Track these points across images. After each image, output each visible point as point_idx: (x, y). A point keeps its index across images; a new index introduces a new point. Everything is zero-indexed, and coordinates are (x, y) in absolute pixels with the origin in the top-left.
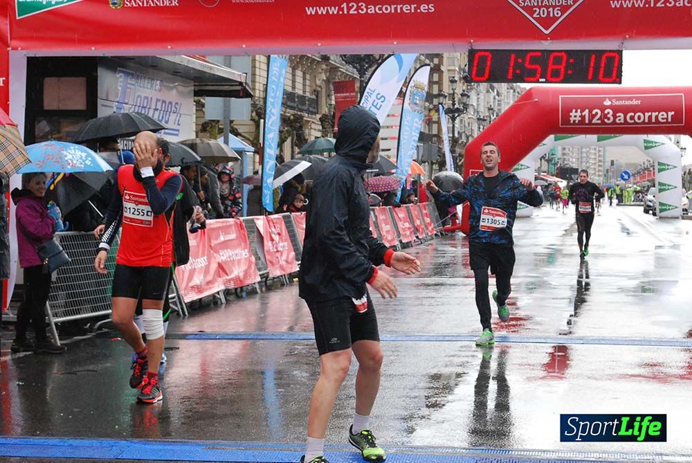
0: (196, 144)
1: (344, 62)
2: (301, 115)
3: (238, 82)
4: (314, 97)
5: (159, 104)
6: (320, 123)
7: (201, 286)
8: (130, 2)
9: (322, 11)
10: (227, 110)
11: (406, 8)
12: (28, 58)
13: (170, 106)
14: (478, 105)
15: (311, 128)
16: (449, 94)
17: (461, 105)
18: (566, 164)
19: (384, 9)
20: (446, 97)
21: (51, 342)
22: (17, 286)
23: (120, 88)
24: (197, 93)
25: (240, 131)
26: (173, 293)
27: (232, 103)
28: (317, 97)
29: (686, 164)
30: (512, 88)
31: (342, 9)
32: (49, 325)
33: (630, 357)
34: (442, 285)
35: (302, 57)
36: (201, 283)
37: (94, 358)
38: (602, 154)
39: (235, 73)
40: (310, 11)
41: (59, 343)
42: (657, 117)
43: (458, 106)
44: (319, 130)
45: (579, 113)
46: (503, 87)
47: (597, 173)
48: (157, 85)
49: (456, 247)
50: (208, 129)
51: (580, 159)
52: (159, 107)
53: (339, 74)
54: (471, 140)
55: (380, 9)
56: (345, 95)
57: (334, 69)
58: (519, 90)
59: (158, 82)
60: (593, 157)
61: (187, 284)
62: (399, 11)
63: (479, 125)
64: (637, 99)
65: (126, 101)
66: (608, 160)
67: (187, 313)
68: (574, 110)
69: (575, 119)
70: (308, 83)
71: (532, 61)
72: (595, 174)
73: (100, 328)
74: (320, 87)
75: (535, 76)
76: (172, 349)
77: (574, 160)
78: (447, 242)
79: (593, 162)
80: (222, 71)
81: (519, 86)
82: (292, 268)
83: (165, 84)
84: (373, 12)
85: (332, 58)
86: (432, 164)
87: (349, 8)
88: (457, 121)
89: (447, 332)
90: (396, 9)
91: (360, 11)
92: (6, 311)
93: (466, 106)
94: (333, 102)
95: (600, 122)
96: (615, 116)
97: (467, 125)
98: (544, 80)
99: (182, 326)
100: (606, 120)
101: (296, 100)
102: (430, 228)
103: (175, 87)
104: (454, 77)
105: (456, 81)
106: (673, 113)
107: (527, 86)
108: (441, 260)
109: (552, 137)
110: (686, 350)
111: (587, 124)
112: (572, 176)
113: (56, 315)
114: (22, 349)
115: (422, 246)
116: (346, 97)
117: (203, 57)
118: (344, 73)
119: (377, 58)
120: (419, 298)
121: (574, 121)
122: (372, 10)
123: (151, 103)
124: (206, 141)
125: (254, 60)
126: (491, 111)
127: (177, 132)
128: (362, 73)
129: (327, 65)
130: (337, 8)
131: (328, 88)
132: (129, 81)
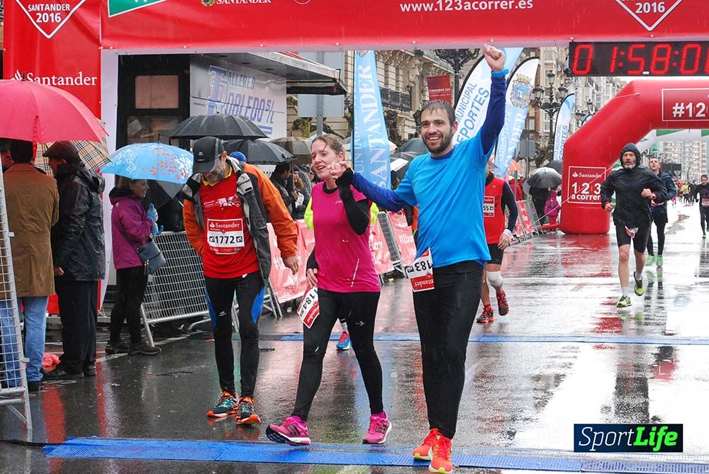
0: (291, 142)
1: (438, 57)
2: (395, 112)
3: (331, 78)
4: (407, 93)
5: (252, 102)
6: (414, 120)
7: (295, 286)
9: (417, 8)
10: (320, 107)
11: (503, 5)
12: (119, 56)
13: (263, 104)
15: (405, 125)
16: (547, 89)
17: (559, 100)
18: (669, 160)
19: (480, 6)
20: (543, 92)
21: (146, 344)
22: (109, 288)
23: (212, 86)
24: (289, 91)
25: (332, 128)
26: (267, 293)
27: (325, 100)
28: (410, 92)
30: (611, 82)
31: (438, 6)
32: (143, 326)
34: (542, 284)
35: (395, 52)
36: (296, 283)
37: (189, 359)
38: (706, 149)
39: (328, 69)
40: (405, 8)
41: (153, 345)
43: (556, 101)
44: (413, 128)
45: (682, 107)
46: (602, 80)
47: (701, 169)
48: (249, 82)
49: (555, 246)
50: (300, 126)
51: (682, 155)
52: (251, 105)
53: (433, 69)
55: (477, 6)
56: (439, 90)
57: (428, 64)
58: (618, 84)
59: (251, 80)
60: (696, 152)
61: (282, 285)
62: (496, 8)
63: (578, 120)
65: (219, 99)
67: (281, 315)
68: (677, 104)
69: (678, 112)
70: (401, 78)
71: (635, 54)
72: (698, 169)
73: (194, 329)
74: (414, 83)
75: (637, 69)
76: (267, 350)
77: (676, 155)
78: (546, 241)
79: (696, 157)
80: (314, 67)
81: (619, 81)
82: (387, 268)
83: (257, 81)
84: (469, 8)
85: (425, 52)
86: (530, 160)
87: (445, 5)
89: (548, 332)
90: (493, 5)
91: (456, 8)
92: (100, 313)
94: (427, 98)
95: (704, 115)
98: (648, 73)
99: (277, 327)
101: (389, 96)
102: (528, 227)
103: (268, 84)
104: (551, 71)
105: (554, 75)
107: (627, 80)
108: (541, 259)
109: (654, 132)
111: (691, 118)
112: (675, 172)
113: (150, 316)
114: (116, 350)
115: (520, 245)
116: (441, 93)
117: (295, 54)
118: (437, 68)
119: (473, 52)
120: (518, 298)
121: (678, 115)
122: (467, 5)
123: (243, 101)
124: (301, 139)
125: (346, 56)
126: (590, 106)
127: (270, 131)
128: (457, 67)
129: (420, 60)
130: (432, 4)
131: (422, 84)
132: (222, 79)
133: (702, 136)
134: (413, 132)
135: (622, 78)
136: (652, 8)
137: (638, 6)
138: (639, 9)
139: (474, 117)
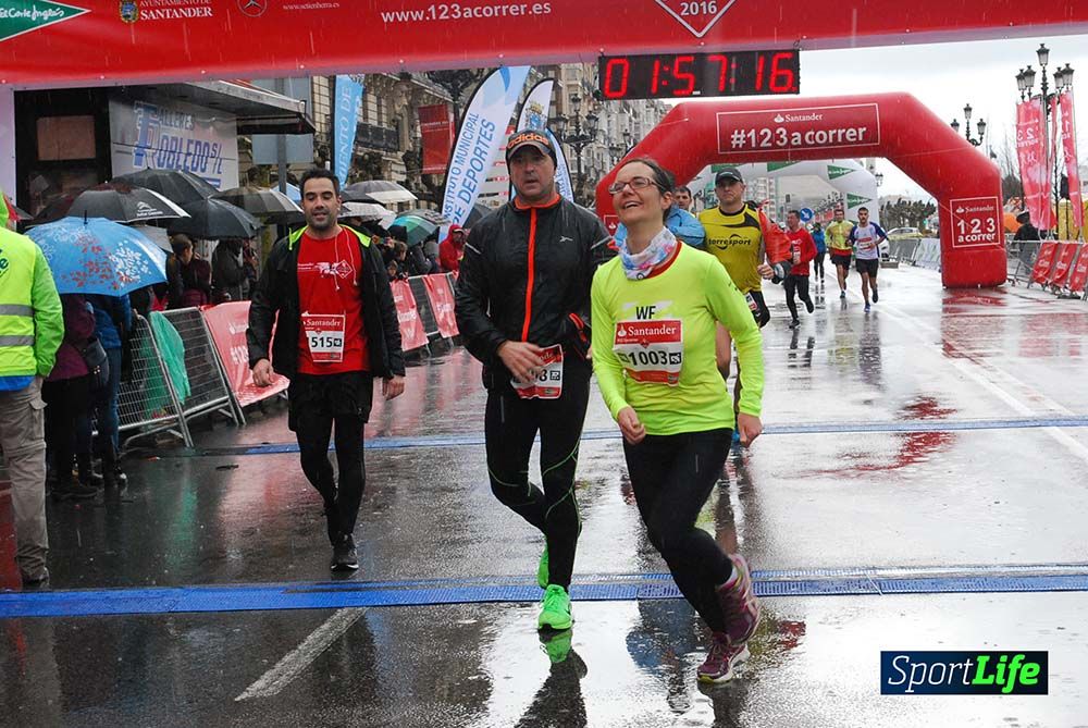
0: (242, 196)
1: (430, 81)
2: (377, 154)
3: (294, 112)
4: (393, 129)
5: (192, 147)
6: (403, 163)
8: (148, 14)
9: (403, 17)
10: (282, 149)
11: (513, 9)
12: (15, 92)
13: (207, 148)
14: (609, 130)
15: (393, 171)
16: (571, 118)
17: (588, 131)
19: (484, 13)
24: (240, 131)
27: (287, 141)
28: (397, 128)
29: (884, 196)
30: (652, 106)
31: (430, 14)
35: (375, 76)
38: (773, 187)
39: (290, 102)
40: (387, 17)
42: (844, 135)
43: (584, 133)
44: (402, 173)
45: (743, 135)
46: (641, 104)
48: (187, 121)
50: (256, 176)
52: (192, 150)
53: (425, 96)
54: (602, 177)
55: (480, 12)
56: (434, 124)
57: (417, 91)
58: (662, 108)
59: (189, 118)
60: (763, 191)
61: (243, 382)
62: (504, 14)
63: (612, 156)
64: (817, 112)
65: (149, 145)
66: (782, 194)
67: (244, 421)
68: (736, 132)
69: (738, 142)
70: (384, 110)
71: (681, 70)
73: (132, 444)
74: (401, 115)
75: (685, 88)
76: (228, 468)
80: (273, 99)
81: (662, 104)
83: (199, 120)
84: (470, 16)
85: (414, 75)
87: (439, 12)
88: (583, 152)
90: (500, 11)
91: (453, 15)
93: (594, 132)
94: (419, 135)
95: (770, 145)
96: (790, 137)
97: (595, 157)
98: (699, 93)
99: (239, 438)
100: (778, 142)
101: (370, 133)
103: (212, 123)
104: (576, 95)
105: (579, 100)
106: (865, 129)
107: (673, 102)
109: (709, 167)
111: (754, 149)
116: (436, 127)
117: (246, 81)
118: (431, 95)
119: (475, 73)
121: (738, 145)
122: (468, 13)
123: (181, 147)
124: (256, 190)
125: (312, 83)
126: (627, 138)
127: (217, 183)
128: (456, 93)
129: (408, 86)
130: (423, 12)
131: (411, 116)
132: (152, 118)
133: (769, 170)
134: (403, 178)
135: (666, 101)
136: (701, 8)
137: (683, 7)
138: (685, 10)
139: (483, 155)
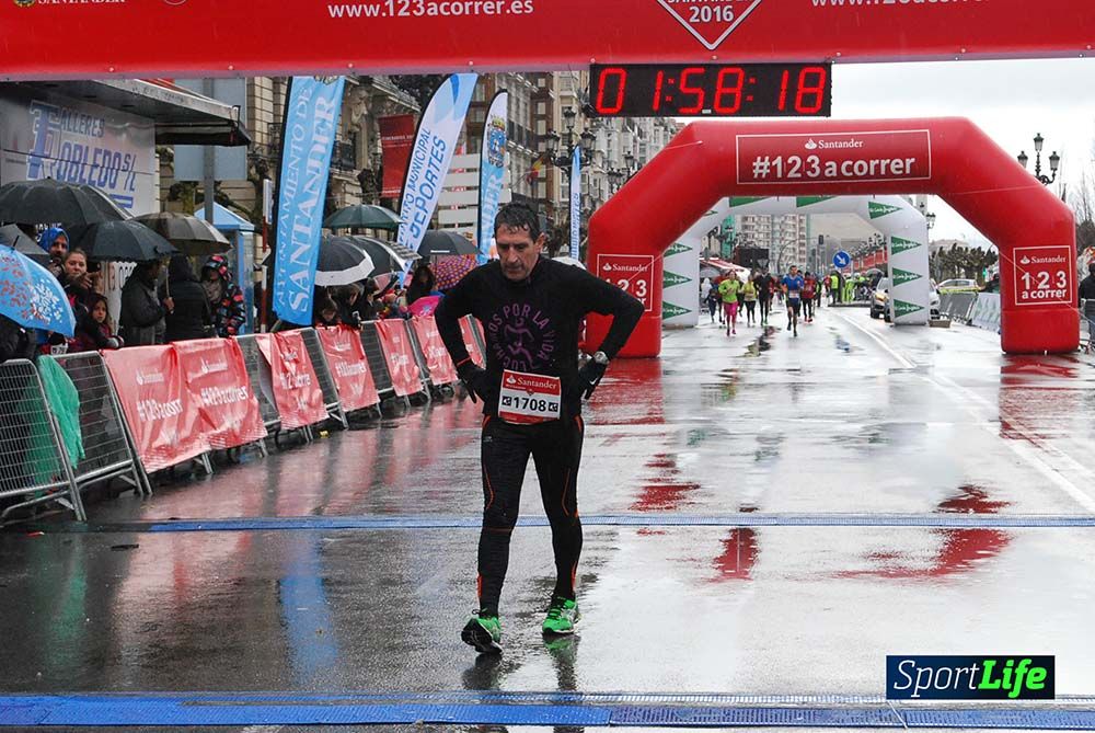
0: (165, 220)
1: (395, 87)
3: (226, 120)
4: (349, 142)
5: (100, 158)
6: (359, 184)
7: (172, 446)
9: (354, 11)
10: (209, 163)
13: (117, 160)
14: (609, 151)
15: (345, 192)
16: (564, 135)
17: (583, 153)
18: (749, 243)
20: (558, 139)
23: (35, 132)
24: (160, 139)
25: (230, 198)
26: (127, 458)
27: (217, 154)
28: (354, 141)
29: (936, 240)
30: (661, 124)
31: (387, 9)
33: (851, 544)
36: (172, 441)
37: (2, 566)
38: (805, 226)
39: (221, 106)
40: (335, 12)
42: (888, 166)
44: (358, 195)
45: (766, 163)
46: (648, 123)
47: (797, 256)
48: (95, 127)
50: (180, 195)
51: (771, 235)
52: (100, 162)
53: (389, 104)
54: (598, 206)
55: (447, 9)
56: (397, 138)
57: (381, 98)
58: (673, 127)
59: (98, 122)
60: (791, 230)
61: (151, 441)
62: (477, 12)
63: (611, 183)
64: (857, 138)
65: (46, 153)
66: (815, 235)
67: (150, 490)
68: (759, 158)
69: (761, 171)
71: (690, 83)
72: (794, 257)
73: (12, 515)
74: (359, 126)
75: (694, 104)
76: (125, 547)
77: (761, 236)
79: (791, 238)
80: (199, 103)
81: (674, 123)
82: (318, 414)
83: (109, 125)
84: (436, 13)
85: (376, 79)
91: (415, 12)
93: (590, 154)
94: (380, 150)
95: (799, 175)
96: (822, 166)
97: (592, 183)
98: (709, 111)
99: (143, 511)
100: (809, 173)
103: (125, 129)
104: (570, 108)
105: (574, 115)
106: (913, 160)
107: (687, 121)
109: (725, 200)
110: (936, 532)
111: (779, 180)
112: (759, 261)
116: (400, 142)
117: (168, 81)
118: (395, 103)
121: (760, 174)
123: (86, 157)
124: (182, 216)
125: (253, 85)
126: (629, 161)
127: (130, 202)
128: (424, 102)
129: (368, 92)
130: (378, 6)
131: (371, 127)
132: (51, 121)
133: (798, 206)
134: (358, 202)
135: (679, 120)
136: (714, 14)
137: (694, 11)
138: (695, 15)
139: (434, 180)
